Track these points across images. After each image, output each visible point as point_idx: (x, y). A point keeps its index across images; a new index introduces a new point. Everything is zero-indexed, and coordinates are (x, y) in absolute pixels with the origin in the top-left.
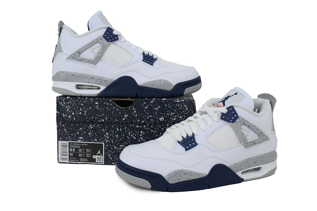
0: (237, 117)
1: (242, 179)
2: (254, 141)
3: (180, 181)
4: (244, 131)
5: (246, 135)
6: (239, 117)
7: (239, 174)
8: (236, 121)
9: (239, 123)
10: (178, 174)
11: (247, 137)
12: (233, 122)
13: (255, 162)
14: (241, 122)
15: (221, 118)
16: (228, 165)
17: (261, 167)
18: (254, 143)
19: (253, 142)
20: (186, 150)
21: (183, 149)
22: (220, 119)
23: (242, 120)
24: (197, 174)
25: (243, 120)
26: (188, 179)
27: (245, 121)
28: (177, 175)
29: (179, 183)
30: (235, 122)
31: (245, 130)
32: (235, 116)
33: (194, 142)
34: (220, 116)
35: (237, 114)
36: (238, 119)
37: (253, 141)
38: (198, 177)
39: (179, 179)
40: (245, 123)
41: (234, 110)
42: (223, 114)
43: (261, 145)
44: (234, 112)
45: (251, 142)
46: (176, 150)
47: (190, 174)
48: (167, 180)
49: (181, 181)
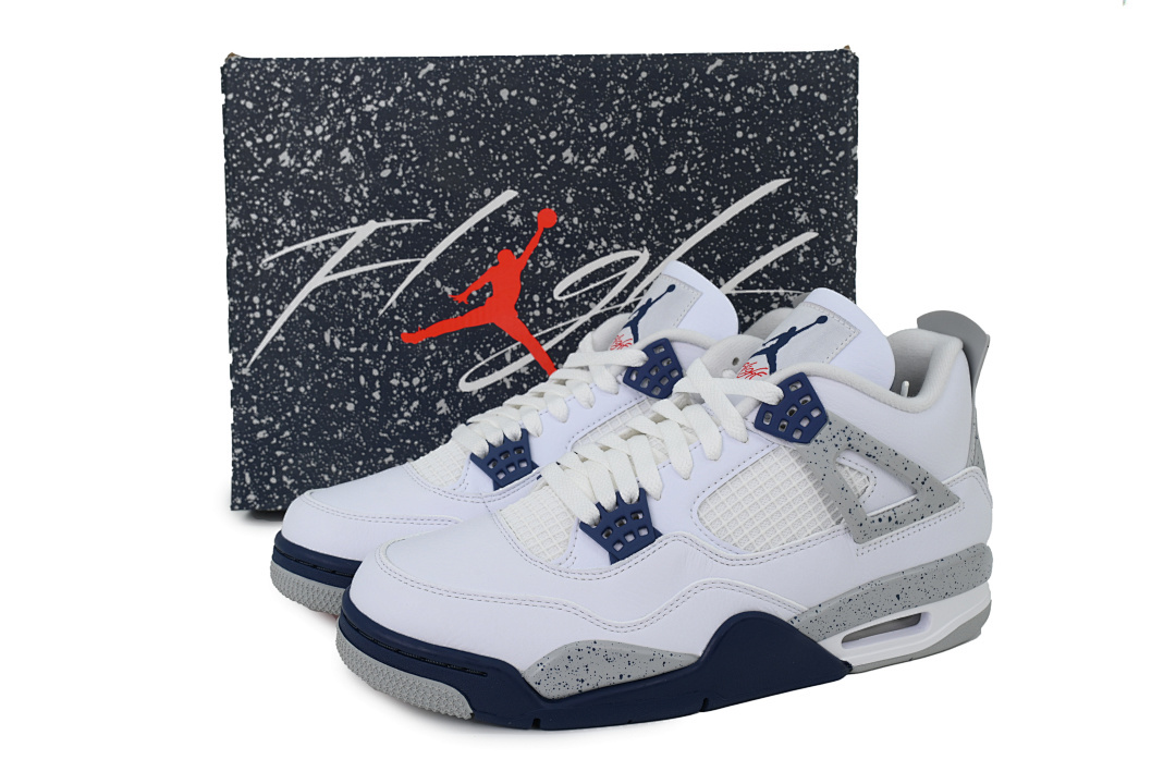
0: (824, 419)
1: (846, 663)
2: (891, 514)
3: (585, 688)
4: (852, 474)
5: (860, 490)
6: (830, 419)
7: (833, 645)
8: (818, 437)
9: (829, 445)
10: (576, 660)
11: (863, 498)
12: (805, 440)
13: (898, 596)
14: (836, 441)
15: (759, 425)
16: (784, 615)
17: (925, 613)
18: (893, 521)
19: (890, 519)
20: (615, 558)
21: (601, 555)
22: (752, 427)
23: (841, 433)
24: (654, 655)
25: (848, 433)
26: (621, 676)
27: (855, 434)
28: (573, 666)
29: (581, 694)
30: (813, 442)
31: (855, 469)
32: (816, 414)
33: (647, 523)
34: (753, 417)
35: (820, 407)
36: (828, 426)
37: (887, 515)
38: (660, 670)
39: (583, 681)
40: (854, 441)
41: (808, 390)
42: (764, 408)
43: (921, 527)
44: (808, 399)
45: (881, 516)
46: (571, 559)
47: (628, 658)
48: (534, 686)
49: (590, 688)
